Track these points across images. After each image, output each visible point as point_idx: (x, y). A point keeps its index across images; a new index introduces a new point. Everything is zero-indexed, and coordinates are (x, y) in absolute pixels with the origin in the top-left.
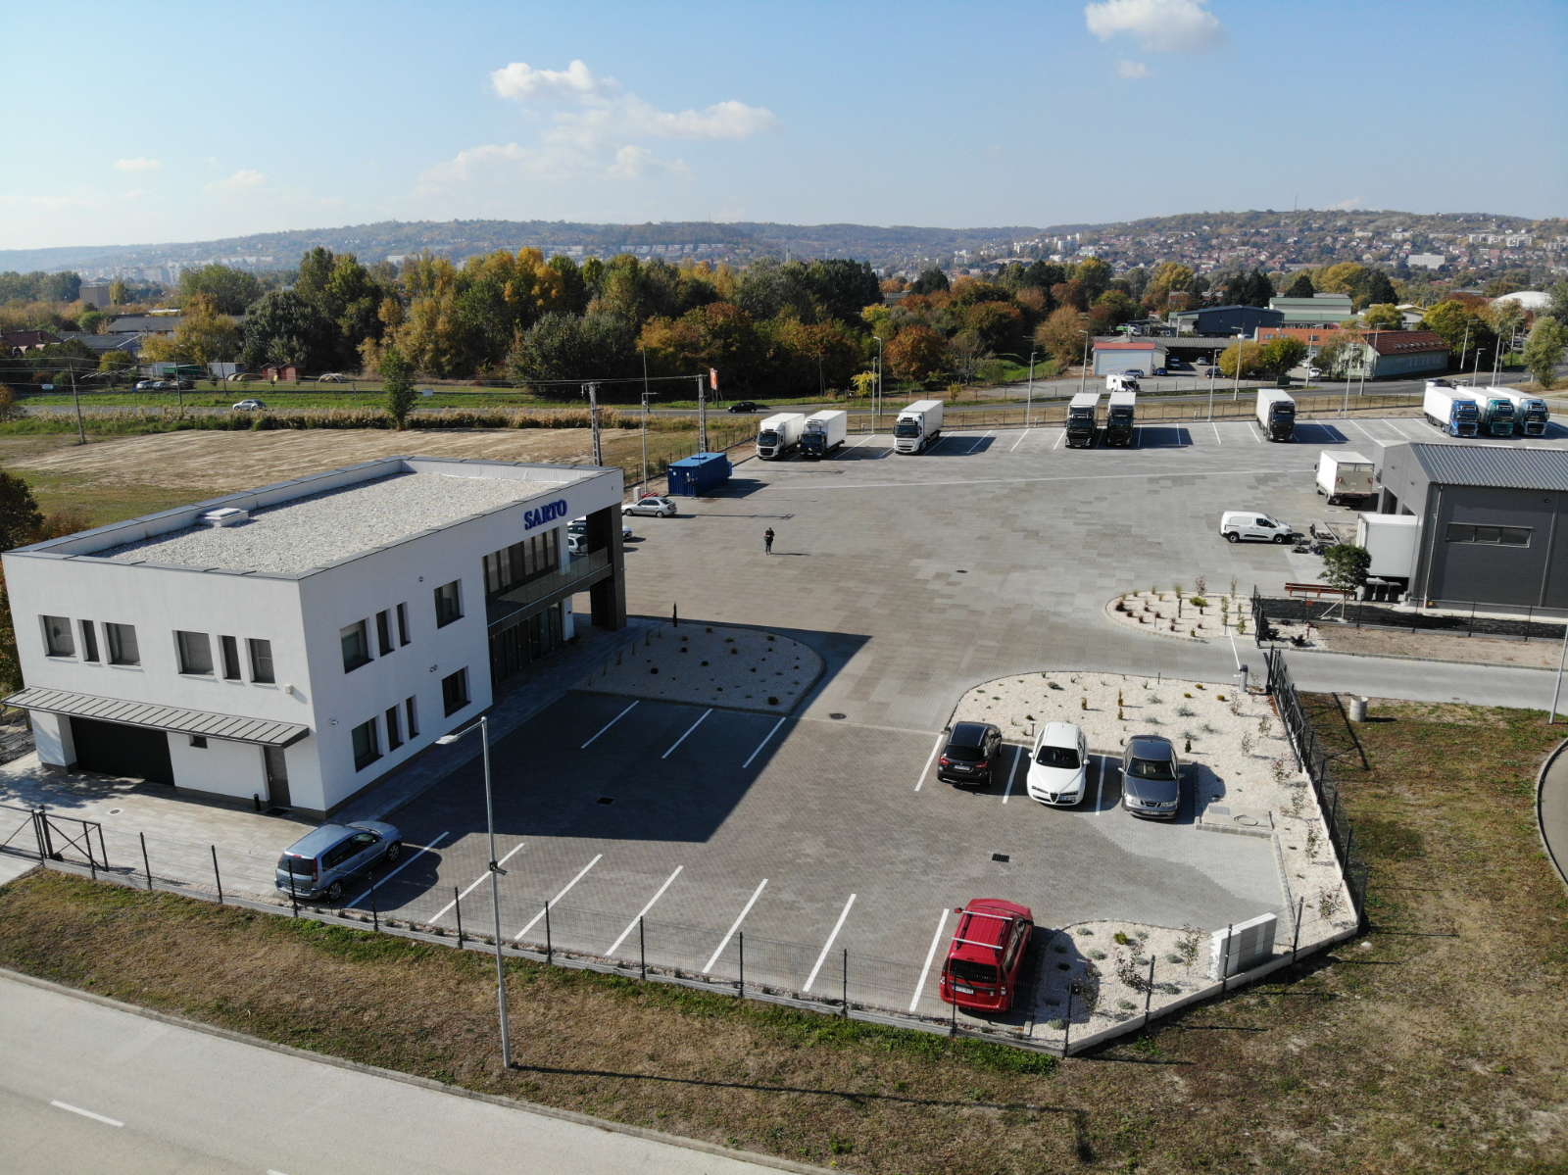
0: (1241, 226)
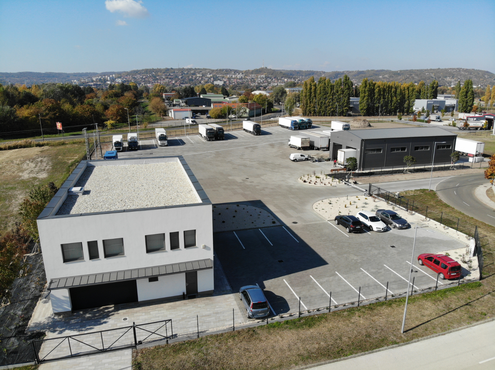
0: (164, 73)
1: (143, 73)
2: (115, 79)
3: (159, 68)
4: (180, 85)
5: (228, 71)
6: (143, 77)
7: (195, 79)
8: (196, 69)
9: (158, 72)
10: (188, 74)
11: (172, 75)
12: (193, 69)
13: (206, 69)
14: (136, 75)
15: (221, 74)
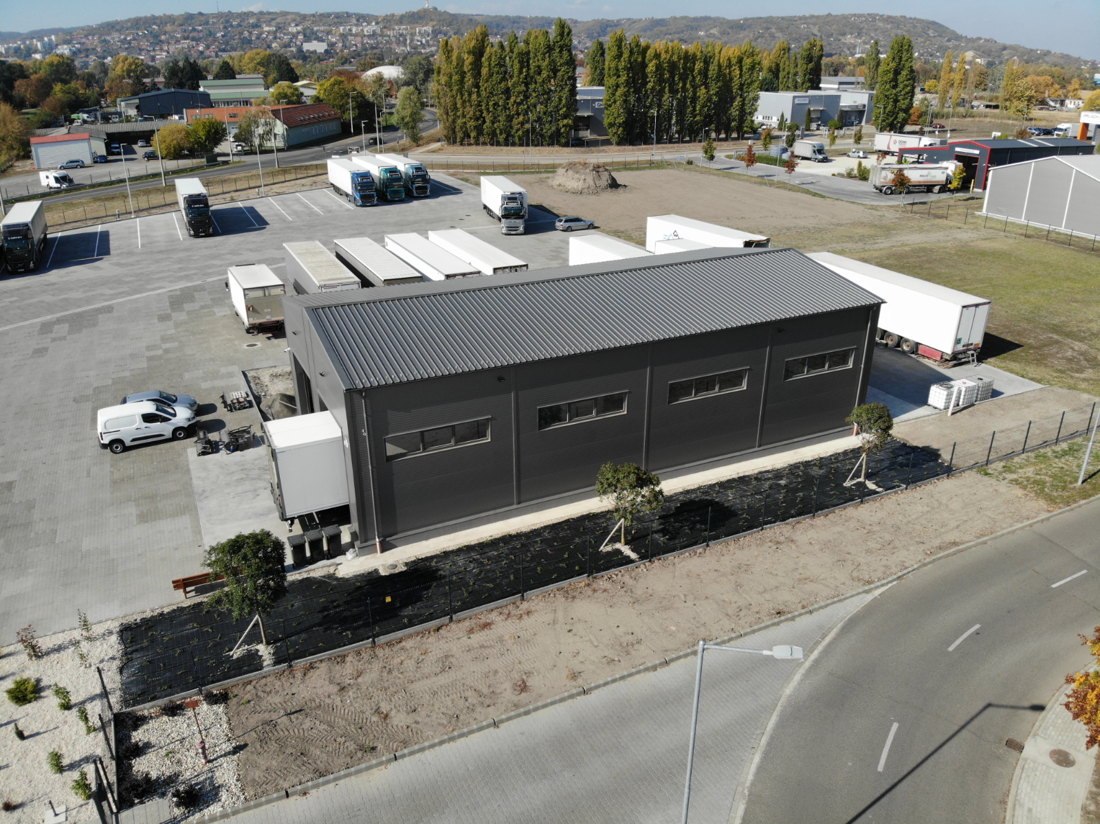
0: (181, 25)
1: (127, 29)
2: (57, 45)
3: (168, 13)
4: (217, 56)
5: (342, 18)
6: (125, 39)
7: (258, 38)
8: (261, 13)
9: (166, 23)
10: (241, 26)
11: (201, 31)
12: (255, 14)
13: (287, 13)
14: (109, 34)
15: (324, 25)
